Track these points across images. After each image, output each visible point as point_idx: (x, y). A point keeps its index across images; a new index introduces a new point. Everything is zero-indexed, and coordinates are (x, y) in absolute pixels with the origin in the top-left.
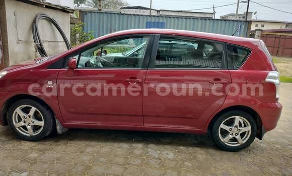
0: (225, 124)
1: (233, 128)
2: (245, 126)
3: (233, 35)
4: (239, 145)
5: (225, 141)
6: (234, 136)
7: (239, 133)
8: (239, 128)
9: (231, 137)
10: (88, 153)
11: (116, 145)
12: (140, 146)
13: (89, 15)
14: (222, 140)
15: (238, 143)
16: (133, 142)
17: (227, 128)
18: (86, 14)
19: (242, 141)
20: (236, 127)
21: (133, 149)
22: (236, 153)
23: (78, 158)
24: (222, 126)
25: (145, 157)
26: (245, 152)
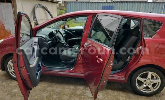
0: (141, 77)
1: (147, 80)
2: (156, 79)
3: (150, 12)
4: (151, 92)
5: (141, 88)
6: (148, 85)
7: (152, 84)
8: (151, 80)
9: (145, 86)
10: (48, 91)
11: (66, 86)
12: (81, 88)
13: (69, 4)
14: (138, 88)
15: (150, 91)
16: (78, 85)
17: (142, 80)
18: (68, 4)
19: (153, 90)
20: (149, 79)
21: (76, 90)
22: (149, 97)
23: (40, 95)
24: (138, 78)
25: (82, 97)
26: (155, 97)
